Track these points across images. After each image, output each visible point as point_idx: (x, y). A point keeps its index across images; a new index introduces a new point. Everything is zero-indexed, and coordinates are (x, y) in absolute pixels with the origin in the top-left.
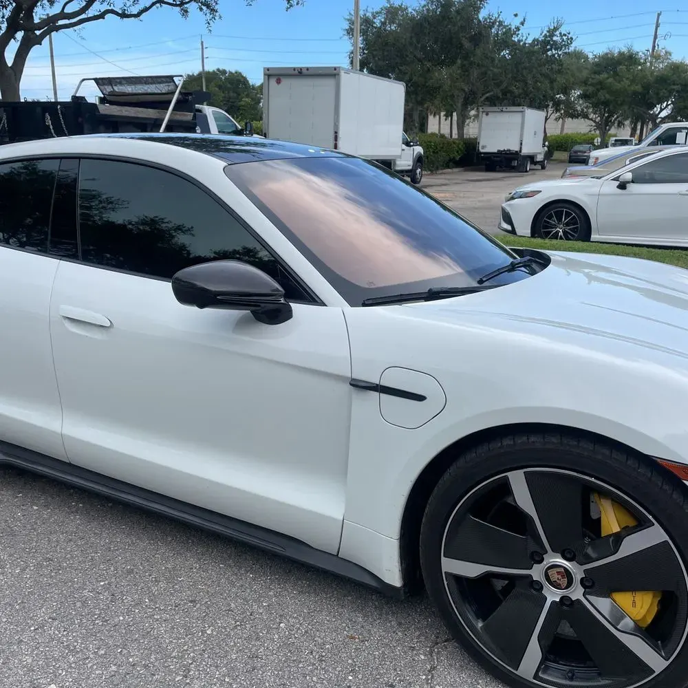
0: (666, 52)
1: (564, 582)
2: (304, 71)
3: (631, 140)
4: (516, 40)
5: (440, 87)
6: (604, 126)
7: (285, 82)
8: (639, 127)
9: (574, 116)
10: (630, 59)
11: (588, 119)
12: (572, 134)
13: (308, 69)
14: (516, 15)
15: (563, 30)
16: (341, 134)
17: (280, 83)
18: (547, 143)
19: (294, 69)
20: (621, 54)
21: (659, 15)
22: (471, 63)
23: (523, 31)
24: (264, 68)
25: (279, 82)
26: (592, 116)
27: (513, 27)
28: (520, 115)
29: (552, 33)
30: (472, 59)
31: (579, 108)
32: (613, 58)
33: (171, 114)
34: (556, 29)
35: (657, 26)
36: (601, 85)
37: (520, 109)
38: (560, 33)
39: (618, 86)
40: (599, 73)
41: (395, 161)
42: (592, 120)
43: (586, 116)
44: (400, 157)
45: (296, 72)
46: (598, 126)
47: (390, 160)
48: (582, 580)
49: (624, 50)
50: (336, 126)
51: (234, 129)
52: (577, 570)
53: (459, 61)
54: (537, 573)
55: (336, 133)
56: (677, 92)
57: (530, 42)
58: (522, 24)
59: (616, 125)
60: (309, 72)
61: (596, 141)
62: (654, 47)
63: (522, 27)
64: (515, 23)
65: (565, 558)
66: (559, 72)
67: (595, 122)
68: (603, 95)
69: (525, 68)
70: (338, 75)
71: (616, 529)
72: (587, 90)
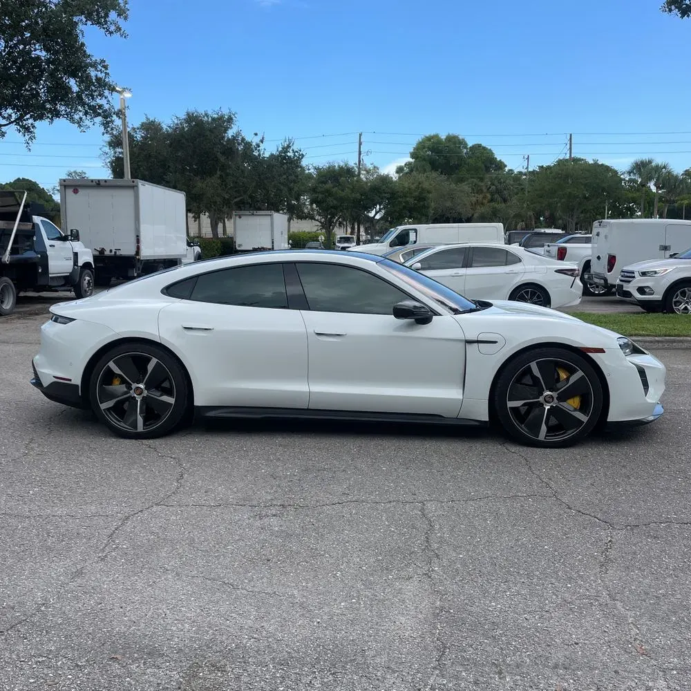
0: (375, 167)
1: (551, 400)
2: (102, 183)
3: (352, 238)
4: (257, 154)
5: (203, 194)
6: (328, 226)
7: (81, 192)
8: (356, 227)
9: (302, 217)
10: (347, 172)
11: (315, 220)
12: (299, 232)
13: (106, 181)
14: (256, 134)
15: (295, 148)
16: (142, 239)
17: (77, 193)
18: (290, 241)
19: (92, 181)
20: (341, 168)
21: (360, 135)
22: (227, 175)
23: (262, 146)
24: (60, 180)
25: (76, 191)
26: (317, 217)
27: (254, 144)
28: (269, 217)
29: (286, 149)
30: (228, 171)
31: (306, 211)
32: (334, 171)
33: (19, 224)
34: (289, 146)
35: (360, 144)
36: (328, 193)
37: (268, 212)
38: (293, 150)
39: (343, 194)
40: (325, 183)
41: (180, 259)
42: (317, 220)
43: (312, 218)
44: (185, 256)
45: (94, 183)
46: (323, 226)
47: (177, 259)
48: (557, 398)
49: (342, 164)
50: (137, 230)
51: (58, 235)
52: (555, 394)
53: (218, 173)
54: (541, 399)
55: (138, 236)
56: (388, 199)
57: (268, 156)
58: (262, 141)
59: (337, 225)
60: (107, 184)
61: (320, 238)
62: (360, 161)
63: (261, 145)
64: (255, 141)
65: (550, 391)
66: (295, 182)
67: (320, 222)
68: (331, 201)
69: (267, 178)
70: (137, 186)
71: (565, 377)
72: (318, 197)
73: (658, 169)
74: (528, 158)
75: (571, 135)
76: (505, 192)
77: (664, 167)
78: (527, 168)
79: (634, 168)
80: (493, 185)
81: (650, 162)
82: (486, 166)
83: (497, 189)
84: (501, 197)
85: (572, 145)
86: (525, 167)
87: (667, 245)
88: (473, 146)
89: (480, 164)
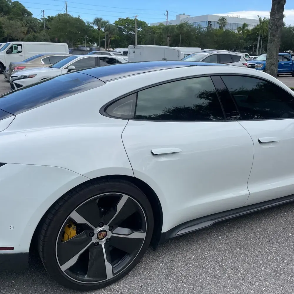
73: (105, 23)
74: (43, 11)
75: (66, 2)
76: (35, 28)
77: (108, 22)
78: (44, 16)
79: (94, 21)
80: (28, 23)
81: (101, 19)
82: (22, 13)
83: (30, 26)
84: (33, 30)
85: (67, 7)
86: (43, 16)
87: (165, 58)
88: (14, 2)
89: (19, 12)
